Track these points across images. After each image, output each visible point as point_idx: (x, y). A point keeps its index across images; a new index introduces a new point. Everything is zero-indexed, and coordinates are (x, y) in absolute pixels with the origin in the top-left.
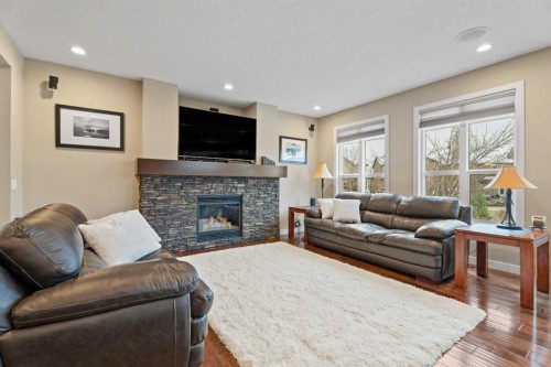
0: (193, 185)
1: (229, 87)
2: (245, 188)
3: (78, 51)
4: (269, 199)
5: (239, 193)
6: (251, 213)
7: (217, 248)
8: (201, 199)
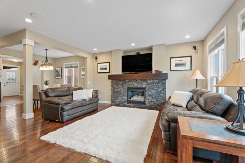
0: (126, 83)
1: (133, 44)
2: (147, 85)
3: (95, 50)
4: (159, 90)
5: (144, 86)
6: (149, 95)
7: (134, 107)
8: (129, 88)
